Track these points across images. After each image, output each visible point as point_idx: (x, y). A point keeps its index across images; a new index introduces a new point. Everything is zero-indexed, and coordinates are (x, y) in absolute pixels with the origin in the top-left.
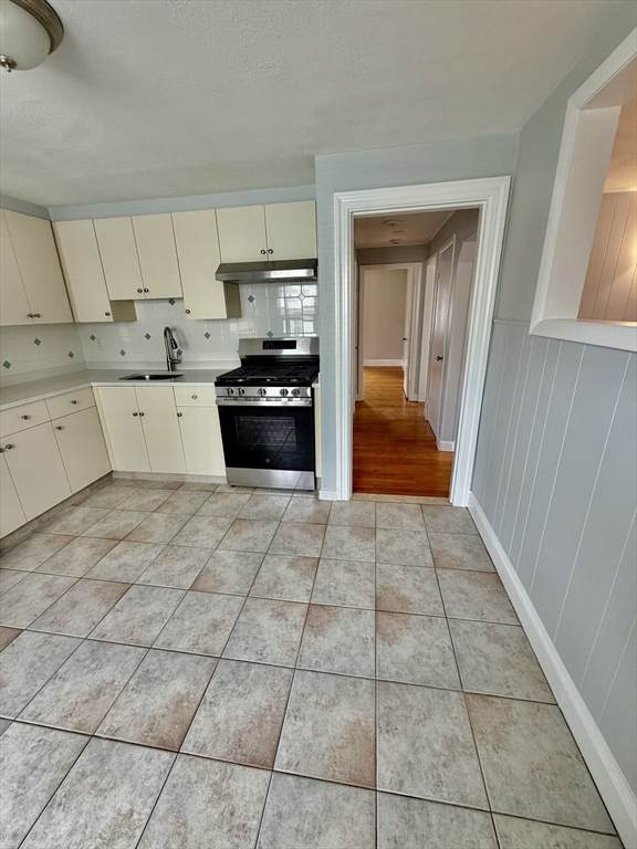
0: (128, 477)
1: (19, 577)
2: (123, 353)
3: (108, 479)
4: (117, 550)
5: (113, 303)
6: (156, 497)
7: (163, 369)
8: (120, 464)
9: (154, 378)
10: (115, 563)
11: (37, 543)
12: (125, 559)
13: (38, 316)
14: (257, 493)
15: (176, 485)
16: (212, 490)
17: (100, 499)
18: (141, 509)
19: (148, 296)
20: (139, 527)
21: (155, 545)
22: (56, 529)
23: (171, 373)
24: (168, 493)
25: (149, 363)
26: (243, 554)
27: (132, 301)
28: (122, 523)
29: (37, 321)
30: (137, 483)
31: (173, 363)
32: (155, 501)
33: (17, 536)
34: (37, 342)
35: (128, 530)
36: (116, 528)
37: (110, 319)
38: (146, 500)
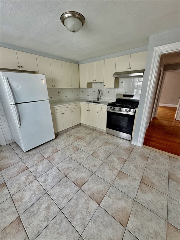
0: (84, 125)
1: (61, 140)
2: (88, 95)
3: (80, 125)
4: (78, 141)
5: (88, 83)
6: (89, 131)
7: (96, 100)
8: (83, 122)
9: (94, 102)
10: (77, 143)
11: (65, 134)
12: (80, 143)
14: (113, 137)
15: (94, 130)
16: (102, 133)
17: (78, 128)
18: (85, 133)
19: (96, 81)
20: (84, 137)
21: (86, 142)
22: (68, 133)
23: (98, 101)
24: (91, 131)
25: (93, 98)
26: (105, 151)
27: (92, 83)
28: (81, 135)
29: (73, 87)
30: (86, 127)
31: (99, 99)
32: (88, 132)
33: (62, 132)
34: (72, 92)
35: (81, 137)
36: (79, 136)
37: (87, 87)
38: (86, 131)
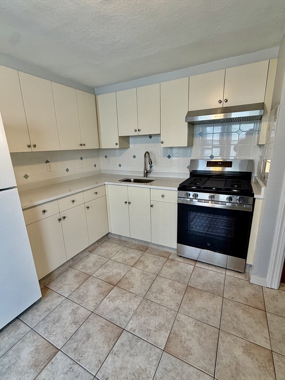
0: (117, 238)
1: (60, 300)
2: (120, 165)
3: (107, 237)
4: (113, 293)
5: (121, 137)
6: (133, 255)
7: (141, 176)
9: (136, 181)
10: (111, 305)
11: (70, 275)
12: (118, 303)
13: (84, 145)
14: (198, 265)
15: (144, 247)
17: (103, 250)
18: (124, 263)
19: (140, 133)
20: (125, 278)
21: (136, 296)
22: (80, 267)
23: (145, 178)
24: (139, 253)
25: (132, 172)
27: (128, 137)
28: (115, 271)
29: (83, 148)
30: (123, 242)
31: (147, 173)
32: (132, 258)
33: (62, 269)
34: (81, 159)
35: (118, 278)
36: (111, 274)
37: (118, 147)
38: (127, 256)
